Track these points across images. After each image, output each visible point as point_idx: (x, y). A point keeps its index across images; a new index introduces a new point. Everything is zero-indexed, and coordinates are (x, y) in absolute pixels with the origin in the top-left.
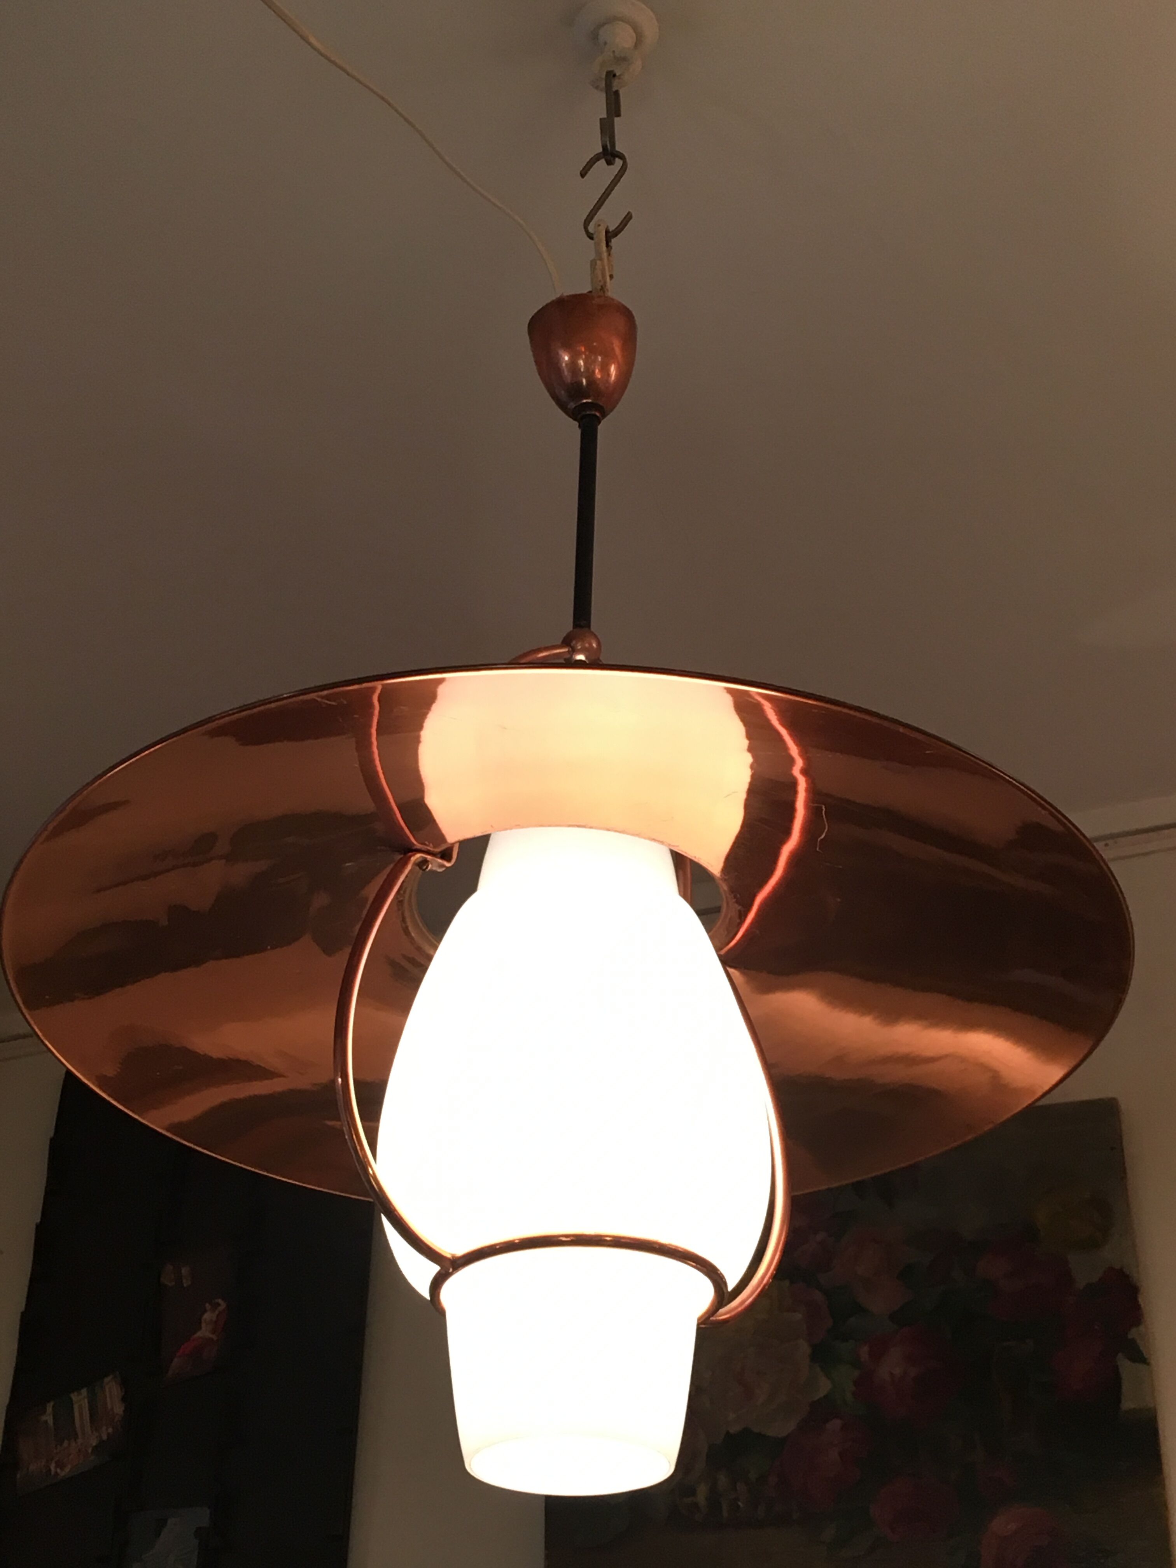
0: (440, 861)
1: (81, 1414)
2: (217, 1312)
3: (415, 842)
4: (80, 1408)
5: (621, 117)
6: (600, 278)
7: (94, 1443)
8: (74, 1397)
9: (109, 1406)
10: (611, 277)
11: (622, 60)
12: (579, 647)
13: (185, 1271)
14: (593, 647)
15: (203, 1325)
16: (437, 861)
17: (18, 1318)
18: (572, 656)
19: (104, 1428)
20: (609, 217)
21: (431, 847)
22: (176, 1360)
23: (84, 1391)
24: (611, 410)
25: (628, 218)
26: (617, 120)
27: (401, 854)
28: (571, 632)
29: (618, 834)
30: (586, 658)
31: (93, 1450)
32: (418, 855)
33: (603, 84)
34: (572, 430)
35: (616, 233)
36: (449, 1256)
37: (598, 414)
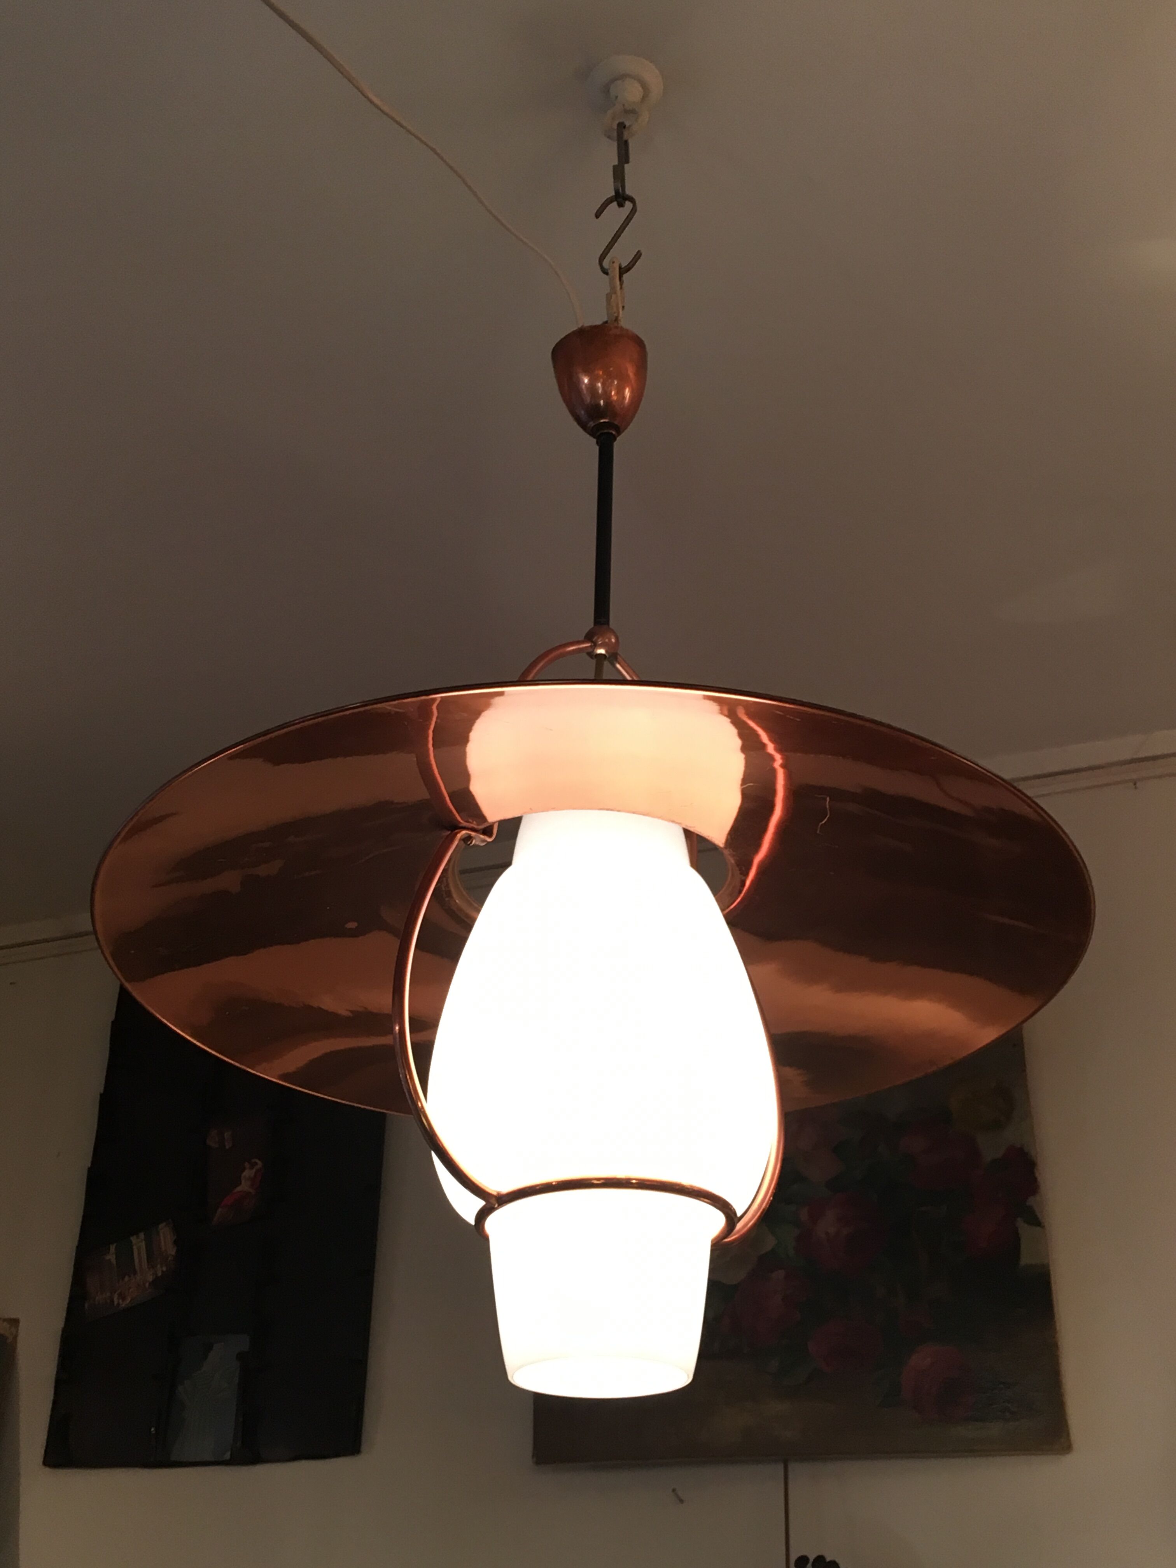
0: (482, 836)
1: (139, 1254)
2: (254, 1170)
3: (462, 821)
4: (139, 1249)
5: (630, 164)
6: (615, 309)
7: (150, 1278)
8: (133, 1239)
9: (163, 1249)
10: (623, 307)
11: (631, 112)
12: (600, 643)
13: (227, 1135)
14: (612, 642)
15: (243, 1182)
16: (480, 837)
17: (85, 1173)
18: (593, 650)
19: (159, 1266)
20: (621, 255)
21: (475, 825)
22: (220, 1210)
23: (142, 1235)
24: (626, 428)
25: (638, 256)
26: (626, 166)
27: (449, 830)
28: (592, 629)
29: (642, 817)
30: (606, 651)
31: (149, 1285)
32: (464, 832)
33: (615, 134)
34: (591, 447)
35: (628, 269)
36: (495, 1193)
37: (614, 433)
